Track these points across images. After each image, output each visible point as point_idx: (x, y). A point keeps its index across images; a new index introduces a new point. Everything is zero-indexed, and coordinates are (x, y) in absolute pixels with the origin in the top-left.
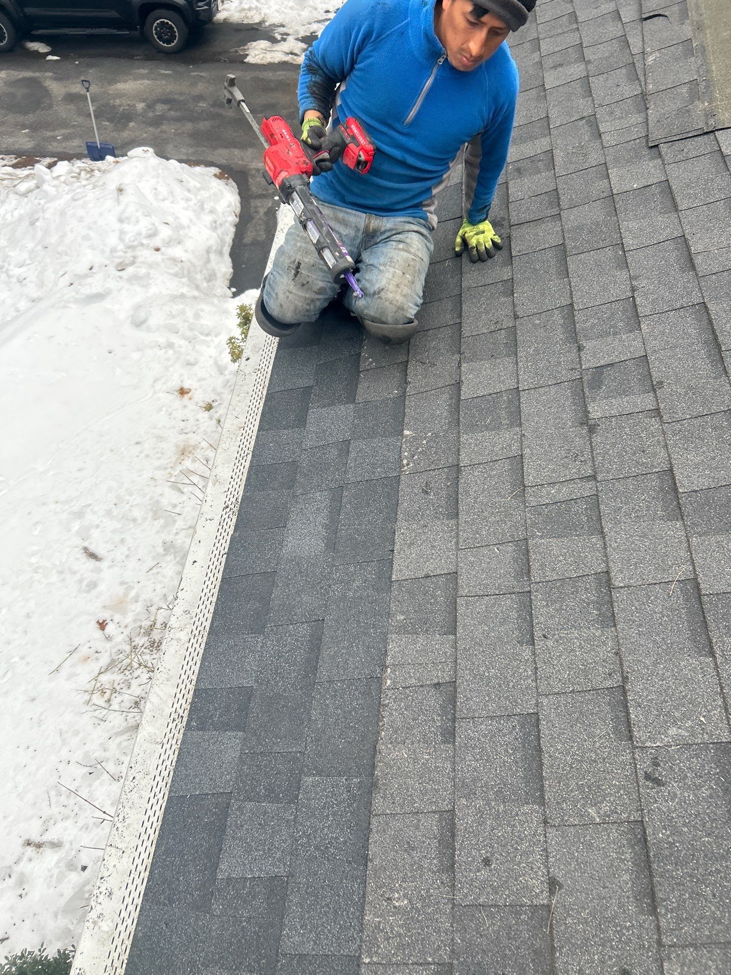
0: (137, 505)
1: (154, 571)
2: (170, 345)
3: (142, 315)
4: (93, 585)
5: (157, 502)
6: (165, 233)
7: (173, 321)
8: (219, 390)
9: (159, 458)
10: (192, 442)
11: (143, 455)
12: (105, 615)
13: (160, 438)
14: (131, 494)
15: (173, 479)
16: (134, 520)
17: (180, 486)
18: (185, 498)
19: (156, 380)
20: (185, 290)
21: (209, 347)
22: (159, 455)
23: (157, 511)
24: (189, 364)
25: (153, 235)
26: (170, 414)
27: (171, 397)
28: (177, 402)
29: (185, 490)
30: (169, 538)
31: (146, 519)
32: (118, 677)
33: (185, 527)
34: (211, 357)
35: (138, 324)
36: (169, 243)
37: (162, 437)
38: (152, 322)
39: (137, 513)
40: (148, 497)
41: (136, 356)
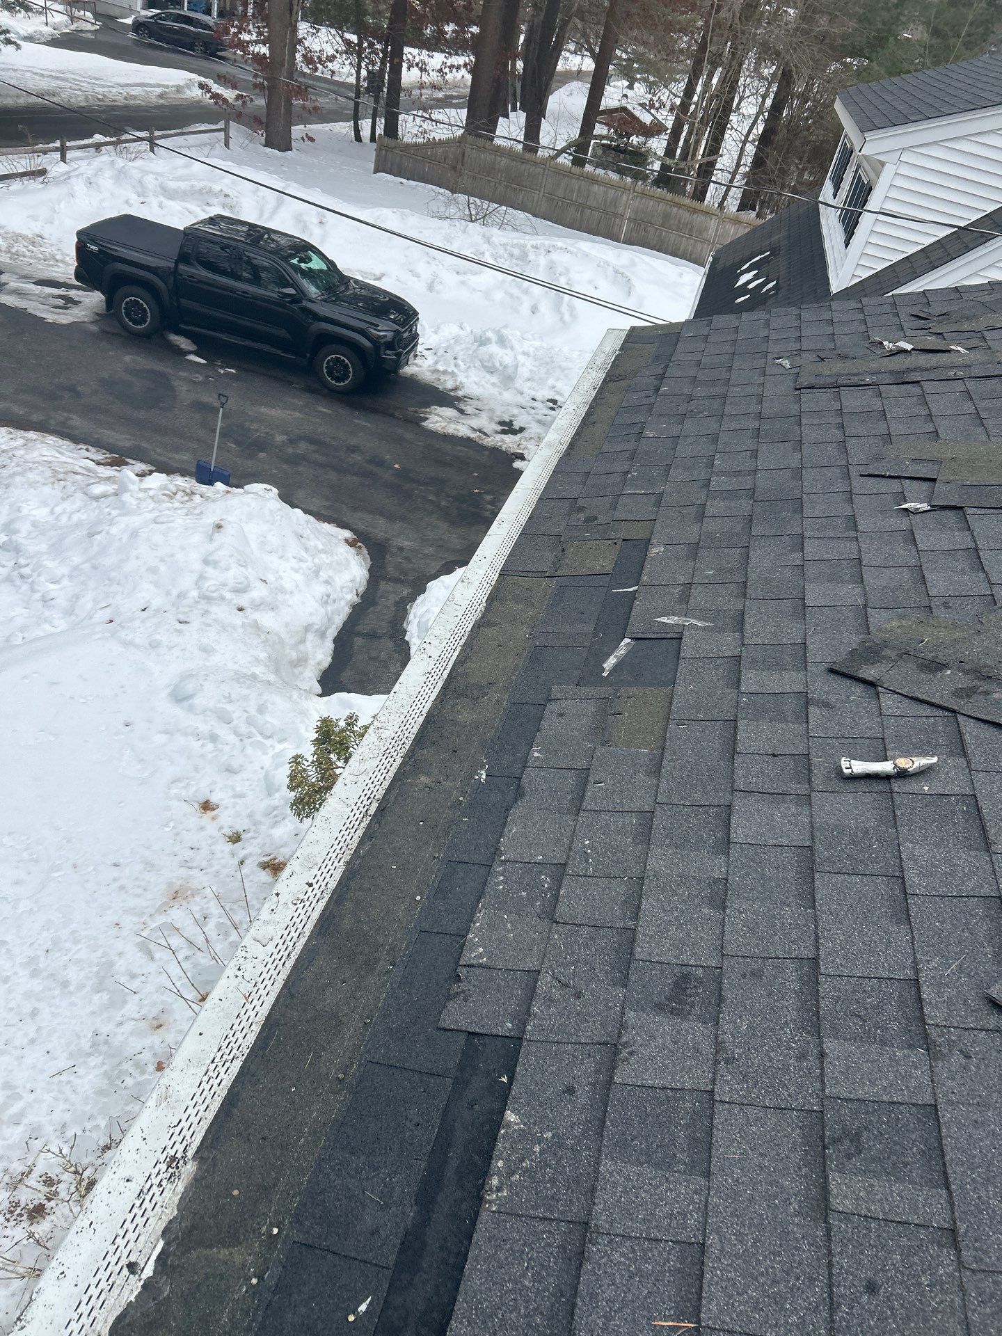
0: (79, 961)
1: (64, 1077)
3: (190, 687)
5: (111, 964)
6: (258, 592)
7: (229, 707)
8: (259, 817)
9: (138, 896)
10: (195, 884)
11: (117, 885)
13: (150, 866)
14: (76, 942)
15: (145, 934)
16: (65, 984)
17: (152, 946)
18: (152, 967)
19: (176, 780)
20: (258, 670)
21: (265, 753)
22: (139, 891)
23: (104, 978)
24: (230, 770)
25: (241, 590)
26: (177, 834)
27: (187, 808)
28: (195, 818)
29: (157, 956)
30: (105, 1029)
31: (84, 986)
33: (137, 1016)
34: (262, 768)
36: (259, 605)
37: (153, 866)
38: (198, 701)
39: (72, 974)
40: (100, 953)
41: (161, 739)
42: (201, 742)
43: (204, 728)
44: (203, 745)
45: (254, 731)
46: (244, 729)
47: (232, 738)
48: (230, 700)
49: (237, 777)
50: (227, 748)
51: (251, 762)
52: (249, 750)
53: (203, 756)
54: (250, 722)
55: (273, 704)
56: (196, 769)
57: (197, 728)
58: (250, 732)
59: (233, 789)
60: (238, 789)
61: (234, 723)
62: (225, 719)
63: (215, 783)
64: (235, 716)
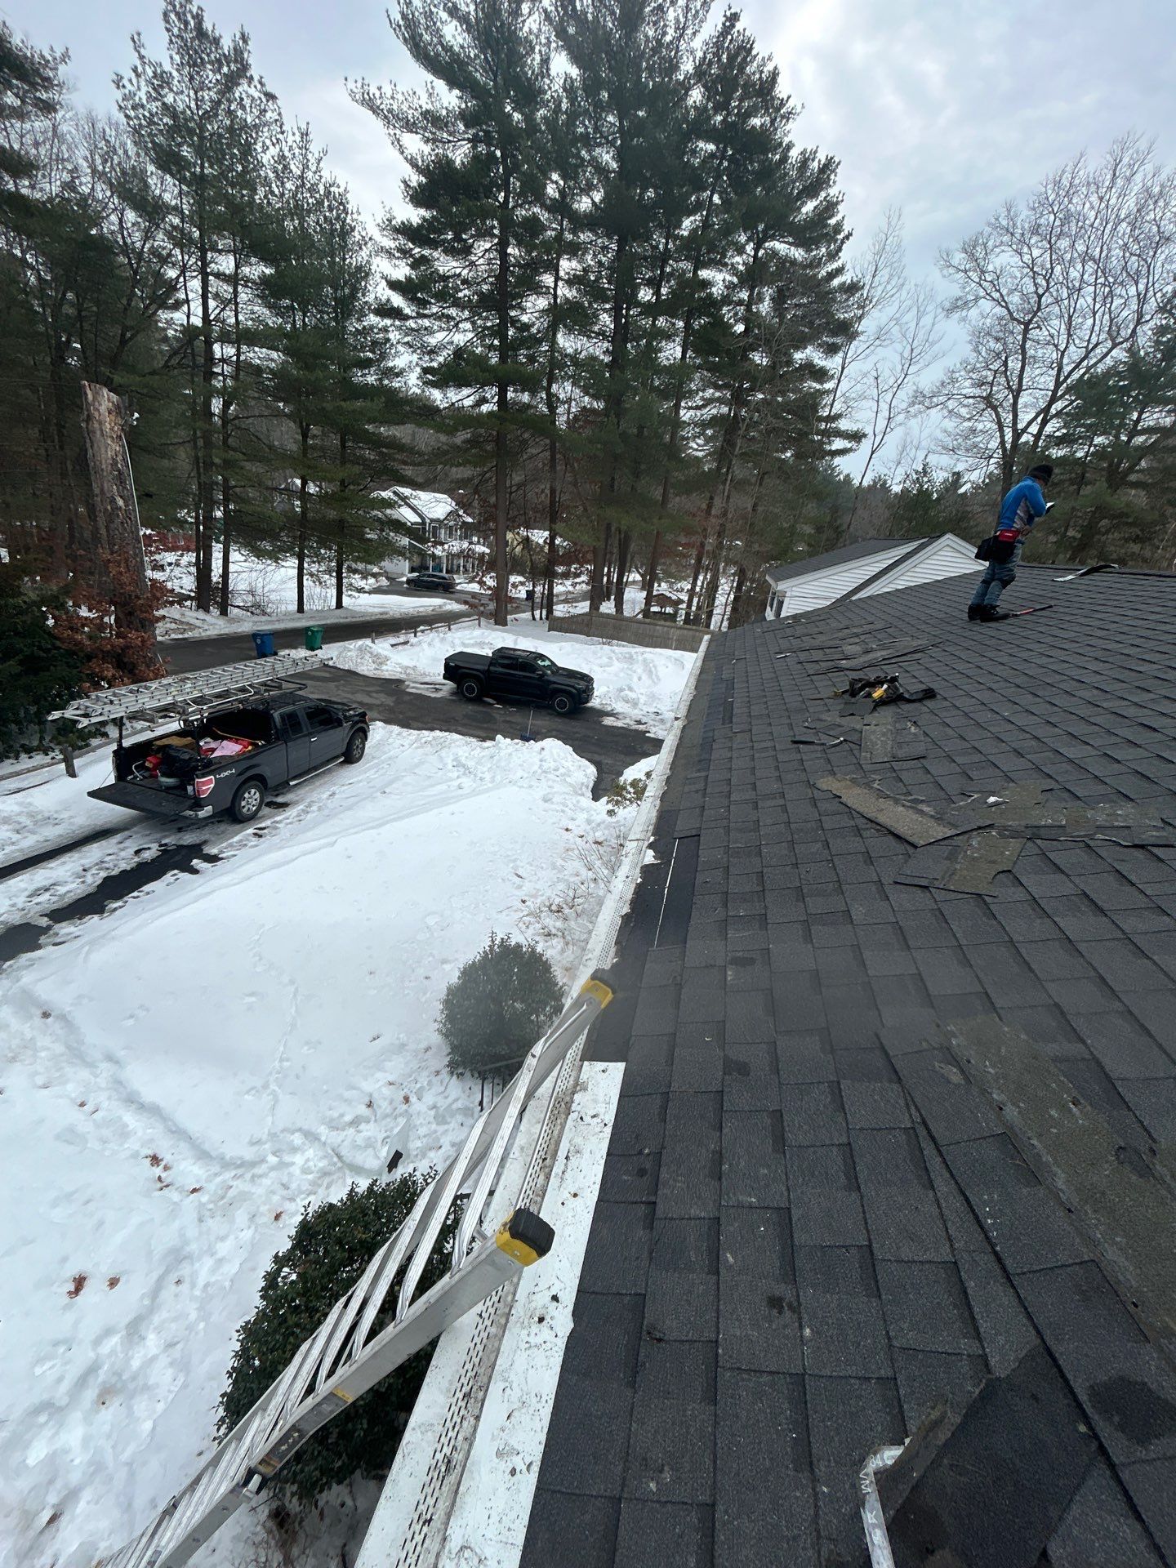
0: (544, 863)
2: (563, 811)
3: (548, 798)
4: (519, 887)
6: (562, 770)
11: (547, 847)
12: (526, 898)
13: (555, 843)
14: (541, 859)
16: (542, 868)
19: (554, 823)
22: (555, 848)
25: (556, 770)
32: (533, 920)
35: (546, 800)
36: (563, 775)
37: (557, 842)
39: (544, 866)
41: (544, 812)
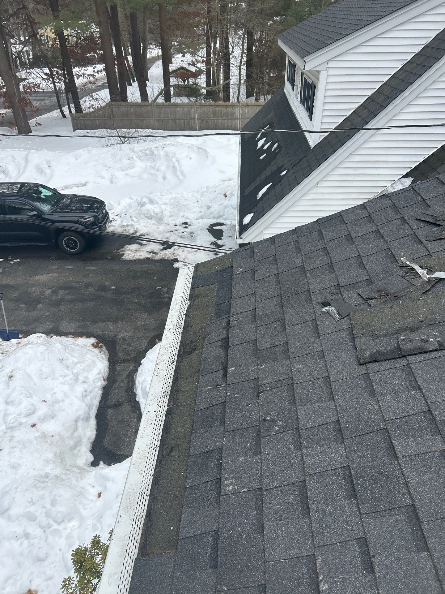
2: (26, 536)
3: (7, 501)
19: (8, 579)
38: (14, 512)
42: (19, 541)
43: (19, 530)
44: (21, 544)
45: (51, 522)
46: (44, 521)
47: (38, 532)
48: (32, 503)
49: (46, 563)
50: (36, 541)
51: (52, 548)
52: (50, 538)
53: (22, 554)
54: (48, 515)
55: (60, 496)
56: (19, 565)
57: (16, 532)
58: (49, 524)
59: (45, 573)
60: (48, 573)
61: (38, 519)
62: (32, 518)
63: (32, 573)
64: (37, 514)
